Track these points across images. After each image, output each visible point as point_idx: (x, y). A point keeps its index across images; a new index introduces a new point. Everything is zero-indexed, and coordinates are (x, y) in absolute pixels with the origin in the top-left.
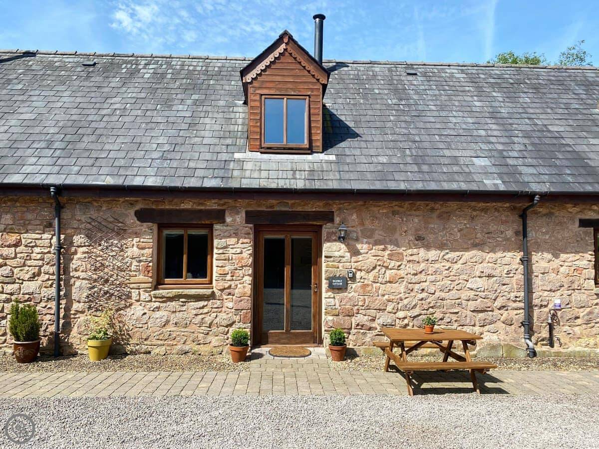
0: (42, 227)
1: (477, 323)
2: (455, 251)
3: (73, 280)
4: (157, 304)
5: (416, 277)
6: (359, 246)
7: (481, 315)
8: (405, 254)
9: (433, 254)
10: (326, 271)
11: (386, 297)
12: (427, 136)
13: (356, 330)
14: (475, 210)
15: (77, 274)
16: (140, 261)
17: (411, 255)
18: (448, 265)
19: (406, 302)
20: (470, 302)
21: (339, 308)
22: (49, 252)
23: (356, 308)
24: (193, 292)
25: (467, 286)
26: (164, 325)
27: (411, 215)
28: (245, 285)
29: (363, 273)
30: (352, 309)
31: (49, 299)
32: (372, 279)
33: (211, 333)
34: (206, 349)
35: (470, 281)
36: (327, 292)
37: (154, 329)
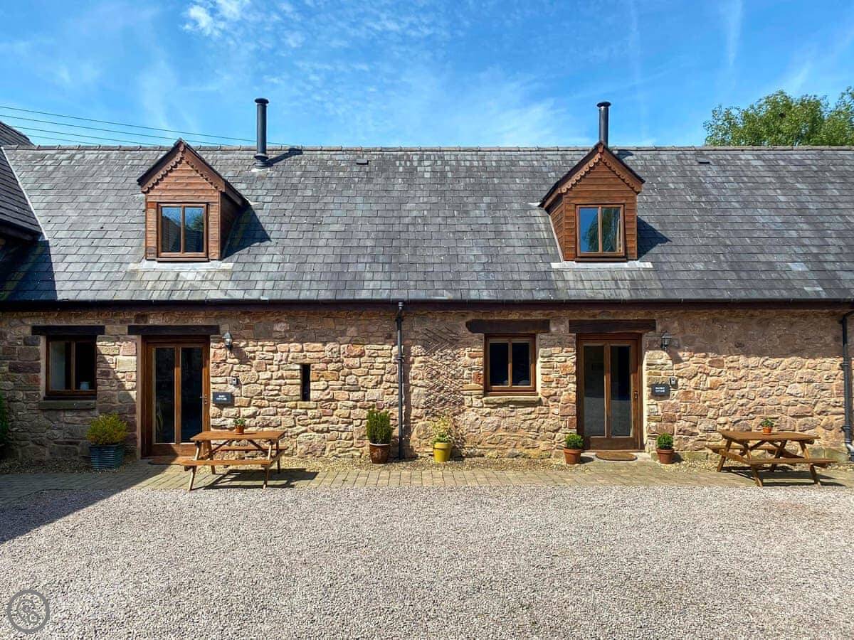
0: (383, 338)
1: (797, 428)
2: (775, 358)
3: (412, 387)
4: (488, 410)
5: (736, 383)
6: (680, 354)
7: (801, 420)
8: (725, 361)
9: (753, 361)
10: (649, 379)
11: (707, 403)
12: (737, 239)
13: (678, 436)
14: (794, 317)
15: (415, 382)
16: (471, 370)
17: (732, 362)
18: (768, 371)
19: (726, 407)
20: (790, 408)
21: (662, 414)
22: (390, 362)
23: (678, 414)
24: (522, 398)
25: (787, 392)
26: (495, 430)
27: (730, 322)
28: (569, 392)
29: (685, 380)
30: (674, 415)
31: (390, 405)
32: (693, 385)
33: (538, 438)
34: (535, 453)
35: (789, 387)
36: (649, 398)
37: (486, 433)
